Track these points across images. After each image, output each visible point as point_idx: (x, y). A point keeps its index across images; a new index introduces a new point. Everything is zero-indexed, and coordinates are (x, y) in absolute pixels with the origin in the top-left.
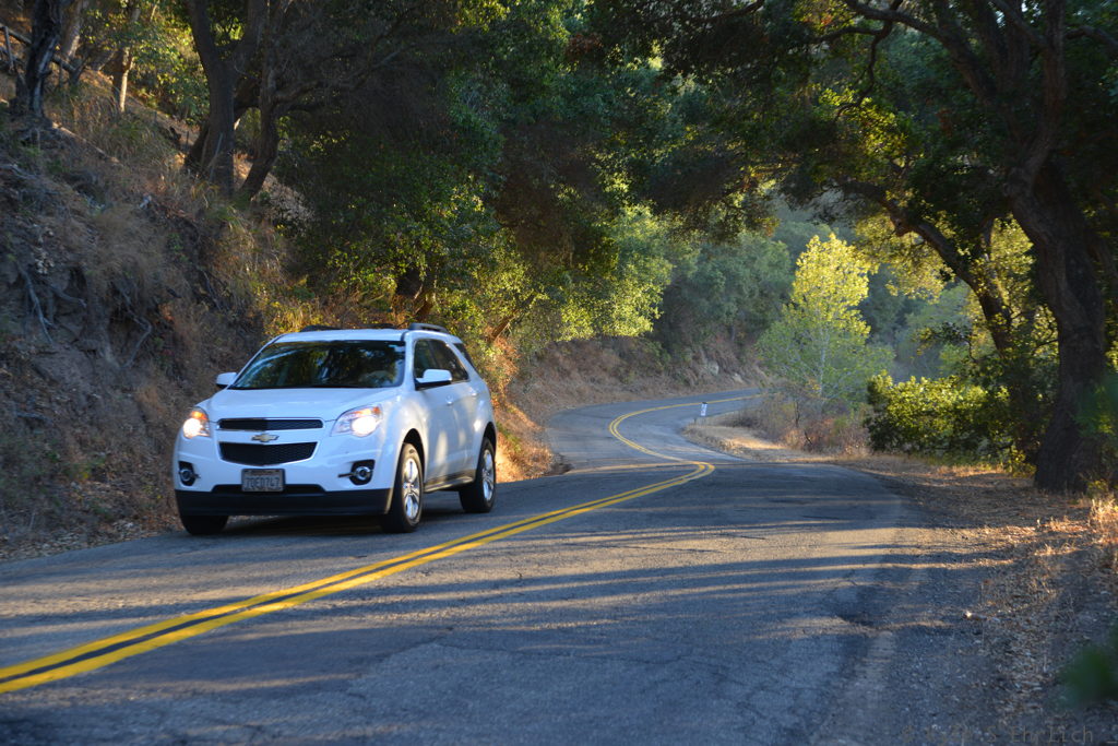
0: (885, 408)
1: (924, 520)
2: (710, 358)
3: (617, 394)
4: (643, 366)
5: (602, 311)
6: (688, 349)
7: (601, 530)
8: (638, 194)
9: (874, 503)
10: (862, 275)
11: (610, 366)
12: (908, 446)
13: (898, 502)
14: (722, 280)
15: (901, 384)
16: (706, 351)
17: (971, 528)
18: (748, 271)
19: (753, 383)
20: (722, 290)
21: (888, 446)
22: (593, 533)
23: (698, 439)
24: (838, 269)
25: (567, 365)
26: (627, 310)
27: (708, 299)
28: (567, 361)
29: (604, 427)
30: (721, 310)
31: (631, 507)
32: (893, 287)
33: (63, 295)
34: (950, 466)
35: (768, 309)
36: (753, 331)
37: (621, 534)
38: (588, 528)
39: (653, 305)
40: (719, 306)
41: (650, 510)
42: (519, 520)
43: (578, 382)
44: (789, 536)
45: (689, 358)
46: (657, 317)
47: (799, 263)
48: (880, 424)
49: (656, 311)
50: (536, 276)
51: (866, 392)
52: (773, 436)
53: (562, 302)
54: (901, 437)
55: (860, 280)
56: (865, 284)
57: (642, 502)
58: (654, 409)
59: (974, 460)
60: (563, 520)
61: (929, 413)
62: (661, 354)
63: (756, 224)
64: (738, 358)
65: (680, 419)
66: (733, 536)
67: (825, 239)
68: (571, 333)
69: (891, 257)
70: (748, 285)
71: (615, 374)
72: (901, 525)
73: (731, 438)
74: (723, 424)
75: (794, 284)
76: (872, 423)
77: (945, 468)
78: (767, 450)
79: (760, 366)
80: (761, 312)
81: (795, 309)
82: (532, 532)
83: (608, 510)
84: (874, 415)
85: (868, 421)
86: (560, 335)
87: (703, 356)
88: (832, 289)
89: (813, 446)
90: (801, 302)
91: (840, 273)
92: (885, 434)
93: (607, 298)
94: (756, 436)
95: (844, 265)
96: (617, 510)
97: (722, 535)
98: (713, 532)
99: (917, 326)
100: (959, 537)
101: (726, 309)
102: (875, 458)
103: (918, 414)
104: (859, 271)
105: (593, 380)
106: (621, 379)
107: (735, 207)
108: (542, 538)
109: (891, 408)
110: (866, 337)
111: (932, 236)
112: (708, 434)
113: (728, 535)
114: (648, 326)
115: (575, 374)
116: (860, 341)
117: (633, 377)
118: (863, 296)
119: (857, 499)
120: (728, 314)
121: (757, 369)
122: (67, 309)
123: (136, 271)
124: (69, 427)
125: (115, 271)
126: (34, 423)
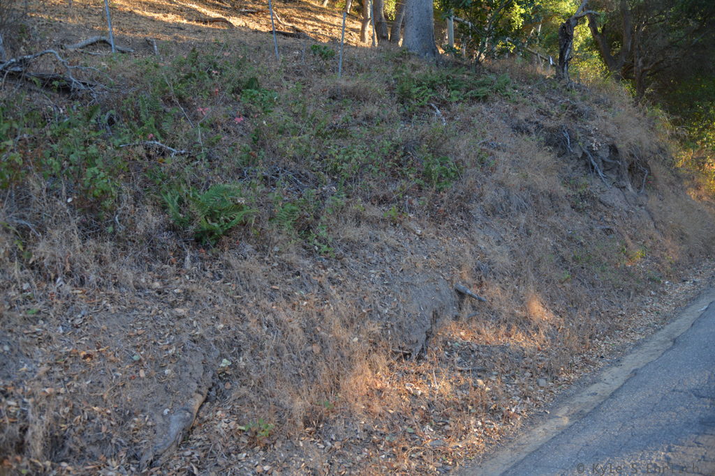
33: (607, 160)
122: (609, 167)
123: (640, 142)
124: (623, 231)
125: (632, 143)
126: (608, 231)
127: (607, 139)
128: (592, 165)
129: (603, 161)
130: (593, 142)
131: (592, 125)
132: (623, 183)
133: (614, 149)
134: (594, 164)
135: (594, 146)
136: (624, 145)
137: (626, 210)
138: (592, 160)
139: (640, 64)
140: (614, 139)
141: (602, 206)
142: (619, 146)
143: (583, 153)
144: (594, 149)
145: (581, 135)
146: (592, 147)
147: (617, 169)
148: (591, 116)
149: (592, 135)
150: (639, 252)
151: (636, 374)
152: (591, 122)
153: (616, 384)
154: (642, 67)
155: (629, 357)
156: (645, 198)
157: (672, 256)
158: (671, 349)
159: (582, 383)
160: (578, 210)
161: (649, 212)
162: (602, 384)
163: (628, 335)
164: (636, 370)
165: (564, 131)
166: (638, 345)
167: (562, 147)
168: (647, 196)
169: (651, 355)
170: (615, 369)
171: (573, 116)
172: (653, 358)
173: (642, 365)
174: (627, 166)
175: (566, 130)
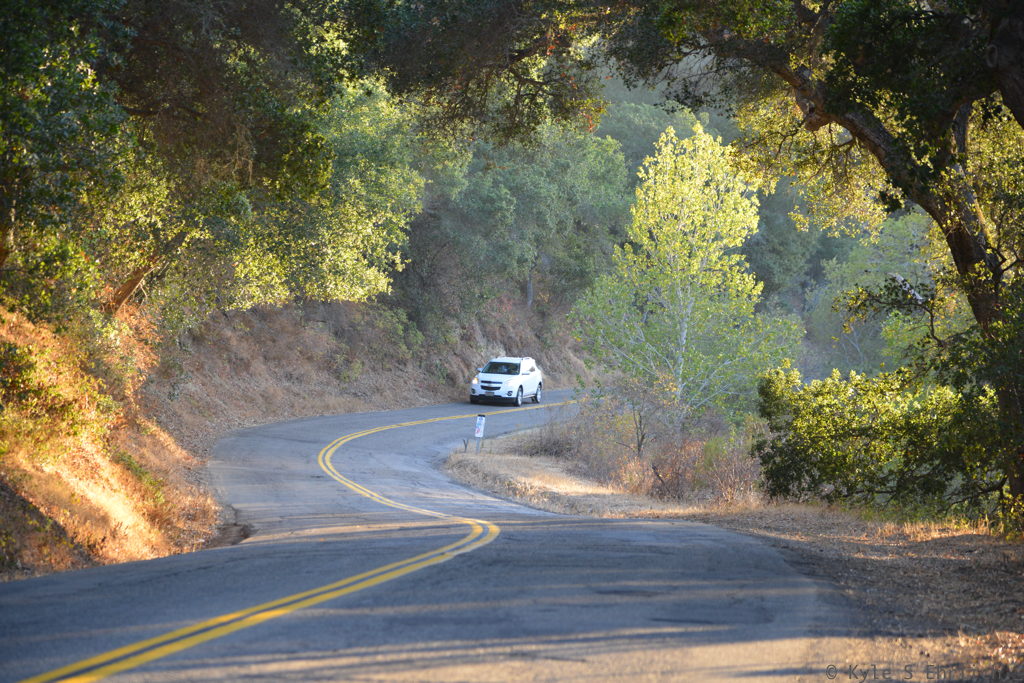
0: (789, 424)
1: (855, 623)
2: (490, 337)
3: (332, 400)
4: (375, 352)
5: (305, 257)
6: (454, 322)
7: (306, 648)
8: (366, 57)
9: (772, 592)
10: (747, 195)
11: (319, 352)
12: (828, 488)
13: (812, 591)
14: (510, 202)
15: (816, 383)
16: (483, 324)
17: (935, 635)
18: (554, 187)
19: (564, 378)
20: (510, 220)
21: (793, 487)
22: (292, 654)
23: (471, 477)
24: (707, 184)
25: (243, 350)
26: (348, 258)
27: (486, 236)
28: (244, 345)
29: (309, 458)
30: (509, 255)
31: (359, 606)
32: (800, 217)
34: (901, 523)
35: (588, 252)
36: (564, 290)
37: (340, 656)
38: (284, 644)
39: (392, 249)
40: (505, 248)
41: (390, 611)
42: (164, 632)
43: (264, 379)
44: (626, 656)
45: (455, 336)
46: (400, 270)
47: (641, 174)
48: (781, 451)
49: (398, 259)
50: (188, 198)
51: (755, 395)
52: (598, 472)
53: (235, 243)
54: (816, 473)
55: (747, 202)
56: (754, 209)
57: (376, 597)
58: (394, 426)
59: (941, 512)
60: (238, 633)
61: (863, 432)
62: (406, 330)
63: (567, 111)
64: (539, 337)
65: (439, 443)
66: (532, 656)
67: (685, 133)
68: (250, 296)
69: (798, 165)
70: (554, 210)
71: (328, 365)
72: (816, 632)
73: (526, 475)
74: (514, 451)
75: (633, 210)
76: (767, 450)
77: (890, 527)
78: (589, 496)
79: (576, 350)
80: (577, 257)
81: (635, 253)
82: (186, 654)
83: (318, 612)
84: (770, 436)
85: (760, 447)
86: (231, 301)
87: (478, 335)
88: (699, 219)
89: (668, 489)
90: (646, 241)
91: (711, 191)
92: (789, 466)
93: (314, 235)
94: (571, 472)
95: (719, 177)
96: (332, 611)
97: (513, 655)
98: (499, 650)
99: (843, 281)
100: (915, 653)
101: (518, 253)
102: (773, 509)
103: (845, 434)
104: (743, 188)
105: (289, 377)
106: (337, 374)
107: (532, 81)
108: (205, 666)
109: (799, 423)
110: (755, 299)
111: (867, 131)
112: (487, 469)
113: (523, 655)
114: (383, 284)
115: (258, 366)
116: (747, 308)
117: (359, 372)
118: (750, 230)
119: (742, 587)
120: (521, 261)
121: (572, 355)
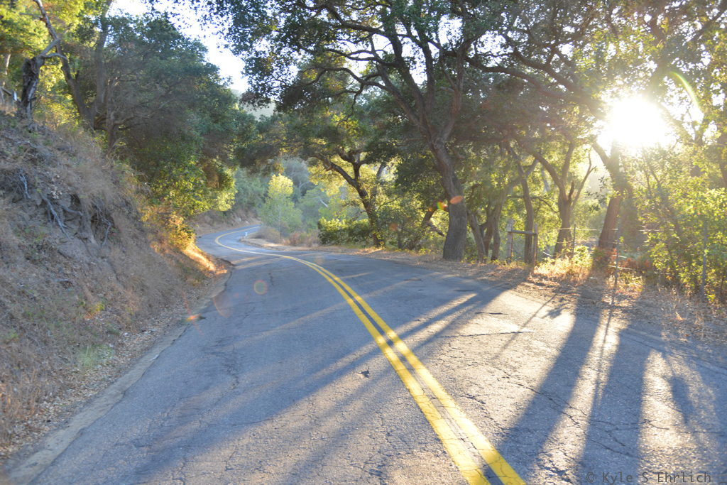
0: (325, 230)
4: (218, 220)
5: (215, 202)
6: (231, 214)
12: (333, 242)
15: (329, 222)
19: (252, 223)
21: (326, 243)
24: (282, 185)
26: (223, 202)
29: (215, 242)
33: (68, 210)
45: (232, 217)
47: (269, 184)
48: (323, 236)
51: (317, 225)
52: (275, 242)
54: (331, 239)
56: (292, 189)
61: (340, 231)
64: (246, 216)
67: (277, 176)
70: (250, 192)
73: (261, 243)
74: (252, 238)
75: (269, 191)
78: (279, 247)
79: (253, 218)
81: (270, 199)
84: (321, 232)
85: (319, 235)
87: (236, 216)
88: (281, 192)
92: (325, 238)
93: (216, 198)
95: (285, 183)
102: (322, 248)
103: (336, 231)
104: (289, 185)
106: (211, 225)
114: (229, 207)
116: (292, 208)
117: (215, 224)
118: (291, 193)
122: (70, 217)
123: (103, 195)
124: (83, 283)
125: (95, 195)
126: (66, 285)
127: (69, 188)
128: (51, 213)
129: (65, 211)
130: (53, 190)
131: (52, 172)
132: (85, 234)
133: (76, 199)
134: (54, 213)
135: (54, 193)
136: (87, 196)
137: (88, 261)
138: (52, 209)
139: (112, 117)
140: (77, 189)
141: (61, 258)
142: (81, 197)
143: (43, 200)
144: (55, 197)
145: (40, 181)
146: (52, 194)
147: (80, 219)
148: (53, 162)
149: (53, 183)
150: (98, 306)
151: (81, 434)
152: (52, 169)
153: (59, 449)
154: (114, 121)
155: (78, 416)
156: (108, 251)
157: (133, 308)
158: (121, 401)
159: (22, 454)
160: (34, 261)
161: (111, 264)
162: (44, 452)
163: (81, 392)
164: (83, 429)
165: (21, 176)
166: (89, 402)
167: (18, 192)
168: (110, 248)
169: (100, 411)
170: (61, 432)
171: (33, 160)
172: (102, 414)
173: (90, 422)
174: (89, 217)
175: (23, 175)
